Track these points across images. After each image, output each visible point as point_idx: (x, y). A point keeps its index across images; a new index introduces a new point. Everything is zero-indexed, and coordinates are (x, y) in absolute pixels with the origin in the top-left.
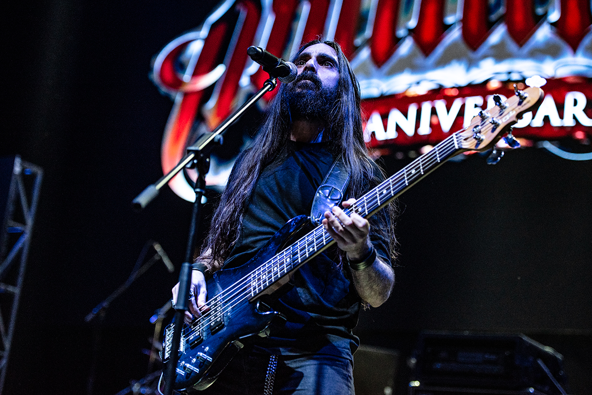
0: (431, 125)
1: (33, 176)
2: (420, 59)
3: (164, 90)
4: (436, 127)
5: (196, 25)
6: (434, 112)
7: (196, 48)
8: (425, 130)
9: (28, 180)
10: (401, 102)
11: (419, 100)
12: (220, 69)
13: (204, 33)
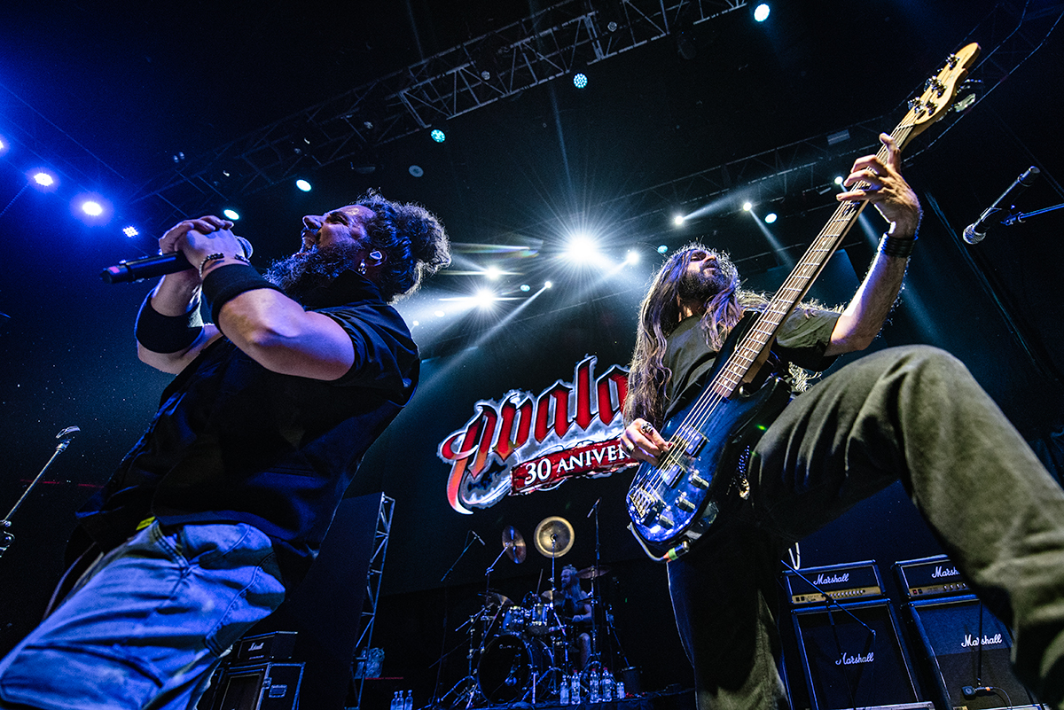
0: (591, 461)
1: (391, 502)
2: (582, 432)
3: (445, 460)
4: (594, 462)
5: (461, 426)
6: (592, 454)
7: (462, 438)
8: (589, 463)
9: (387, 506)
10: (576, 452)
11: (584, 450)
12: (477, 446)
13: (466, 431)
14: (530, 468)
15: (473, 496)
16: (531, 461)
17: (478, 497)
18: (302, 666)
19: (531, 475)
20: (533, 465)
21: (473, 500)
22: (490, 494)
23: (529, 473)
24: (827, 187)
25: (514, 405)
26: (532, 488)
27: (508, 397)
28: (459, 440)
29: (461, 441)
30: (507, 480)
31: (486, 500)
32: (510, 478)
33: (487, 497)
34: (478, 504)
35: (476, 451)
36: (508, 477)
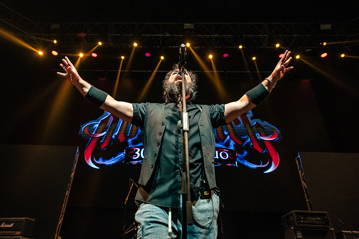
5: (96, 119)
12: (105, 132)
13: (99, 123)
14: (137, 150)
15: (101, 159)
16: (137, 147)
17: (104, 160)
19: (137, 155)
20: (139, 150)
21: (100, 162)
22: (111, 160)
23: (136, 153)
24: (310, 49)
26: (137, 162)
28: (94, 127)
29: (96, 128)
30: (122, 155)
31: (108, 163)
32: (124, 154)
33: (109, 161)
34: (103, 164)
35: (104, 135)
36: (123, 153)
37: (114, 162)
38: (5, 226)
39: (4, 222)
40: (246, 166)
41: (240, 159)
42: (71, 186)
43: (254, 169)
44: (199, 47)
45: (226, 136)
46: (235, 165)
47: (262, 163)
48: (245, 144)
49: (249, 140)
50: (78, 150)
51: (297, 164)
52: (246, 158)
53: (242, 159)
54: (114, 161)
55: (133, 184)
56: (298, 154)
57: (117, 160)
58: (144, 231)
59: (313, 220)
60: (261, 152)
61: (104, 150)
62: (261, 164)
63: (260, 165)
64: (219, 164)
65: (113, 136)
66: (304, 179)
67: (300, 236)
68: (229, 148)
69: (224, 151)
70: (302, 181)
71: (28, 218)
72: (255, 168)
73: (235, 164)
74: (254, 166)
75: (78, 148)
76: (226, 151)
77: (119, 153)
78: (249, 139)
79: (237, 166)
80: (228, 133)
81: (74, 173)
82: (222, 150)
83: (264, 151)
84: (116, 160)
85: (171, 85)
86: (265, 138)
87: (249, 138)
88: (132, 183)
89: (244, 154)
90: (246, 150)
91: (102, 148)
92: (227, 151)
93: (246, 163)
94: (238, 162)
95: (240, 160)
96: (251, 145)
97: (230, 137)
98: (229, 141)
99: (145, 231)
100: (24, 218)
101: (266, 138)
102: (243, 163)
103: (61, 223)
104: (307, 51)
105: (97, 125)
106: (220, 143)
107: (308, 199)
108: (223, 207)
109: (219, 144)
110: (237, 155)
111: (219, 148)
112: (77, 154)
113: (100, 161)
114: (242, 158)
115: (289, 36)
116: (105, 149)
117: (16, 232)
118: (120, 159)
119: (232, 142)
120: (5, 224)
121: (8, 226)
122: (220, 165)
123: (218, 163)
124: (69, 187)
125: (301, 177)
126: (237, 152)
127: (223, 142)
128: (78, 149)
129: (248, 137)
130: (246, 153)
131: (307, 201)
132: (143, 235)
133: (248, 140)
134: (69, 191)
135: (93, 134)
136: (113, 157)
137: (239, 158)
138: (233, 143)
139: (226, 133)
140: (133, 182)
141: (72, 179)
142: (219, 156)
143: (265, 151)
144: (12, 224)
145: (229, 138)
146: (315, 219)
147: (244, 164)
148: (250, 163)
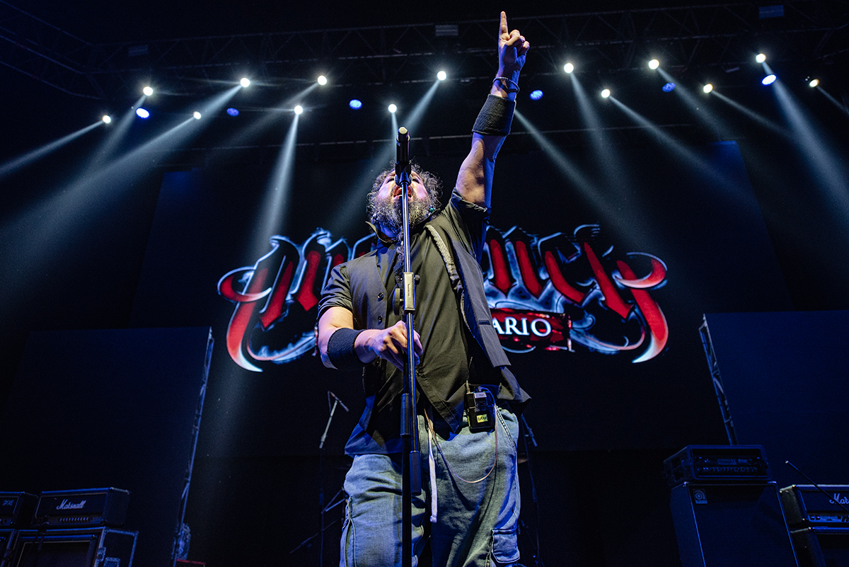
5: (248, 262)
12: (269, 290)
13: (255, 268)
15: (264, 349)
17: (271, 352)
18: (135, 535)
21: (263, 356)
22: (286, 352)
24: (735, 66)
25: (323, 247)
27: (314, 236)
28: (245, 278)
29: (247, 280)
30: (311, 338)
31: (280, 357)
32: (315, 336)
33: (282, 353)
34: (270, 361)
35: (268, 295)
36: (313, 334)
37: (293, 355)
38: (68, 507)
39: (65, 498)
40: (592, 348)
41: (578, 333)
42: (201, 414)
43: (610, 356)
44: (472, 78)
45: (544, 283)
46: (566, 349)
47: (627, 340)
48: (587, 299)
49: (597, 290)
50: (210, 336)
51: (703, 341)
52: (591, 331)
53: (582, 335)
54: (294, 353)
55: (336, 404)
56: (704, 318)
57: (301, 351)
58: (354, 508)
59: (732, 466)
60: (625, 317)
61: (271, 330)
62: (625, 341)
63: (623, 344)
64: (530, 348)
65: (289, 298)
66: (718, 374)
67: (702, 499)
68: (551, 311)
69: (541, 318)
70: (715, 380)
71: (116, 489)
72: (613, 353)
73: (568, 347)
74: (610, 349)
75: (211, 331)
76: (545, 318)
77: (304, 335)
78: (598, 288)
79: (570, 349)
80: (547, 276)
81: (205, 385)
82: (537, 315)
83: (633, 314)
84: (298, 351)
85: (383, 205)
86: (634, 284)
87: (597, 285)
88: (333, 400)
89: (585, 321)
90: (591, 314)
91: (266, 325)
92: (548, 316)
93: (593, 344)
94: (573, 342)
95: (578, 336)
96: (602, 302)
97: (554, 285)
98: (551, 294)
99: (356, 507)
100: (107, 489)
101: (637, 284)
102: (585, 343)
103: (187, 495)
104: (729, 71)
105: (250, 275)
106: (531, 300)
107: (727, 418)
108: (536, 445)
109: (529, 303)
110: (570, 326)
111: (529, 311)
112: (208, 344)
113: (261, 354)
114: (582, 331)
115: (685, 38)
116: (272, 327)
117: (92, 519)
118: (306, 349)
119: (558, 295)
120: (67, 503)
121: (74, 506)
122: (532, 349)
123: (528, 346)
124: (198, 416)
125: (711, 370)
126: (570, 319)
127: (538, 298)
128: (212, 334)
129: (594, 283)
130: (590, 319)
131: (725, 421)
132: (351, 516)
133: (595, 291)
134: (199, 425)
135: (243, 294)
136: (290, 345)
137: (575, 332)
138: (561, 299)
139: (544, 276)
140: (336, 398)
141: (203, 400)
142: (529, 329)
143: (635, 313)
144: (83, 503)
145: (551, 287)
146: (735, 464)
147: (587, 345)
148: (601, 343)
